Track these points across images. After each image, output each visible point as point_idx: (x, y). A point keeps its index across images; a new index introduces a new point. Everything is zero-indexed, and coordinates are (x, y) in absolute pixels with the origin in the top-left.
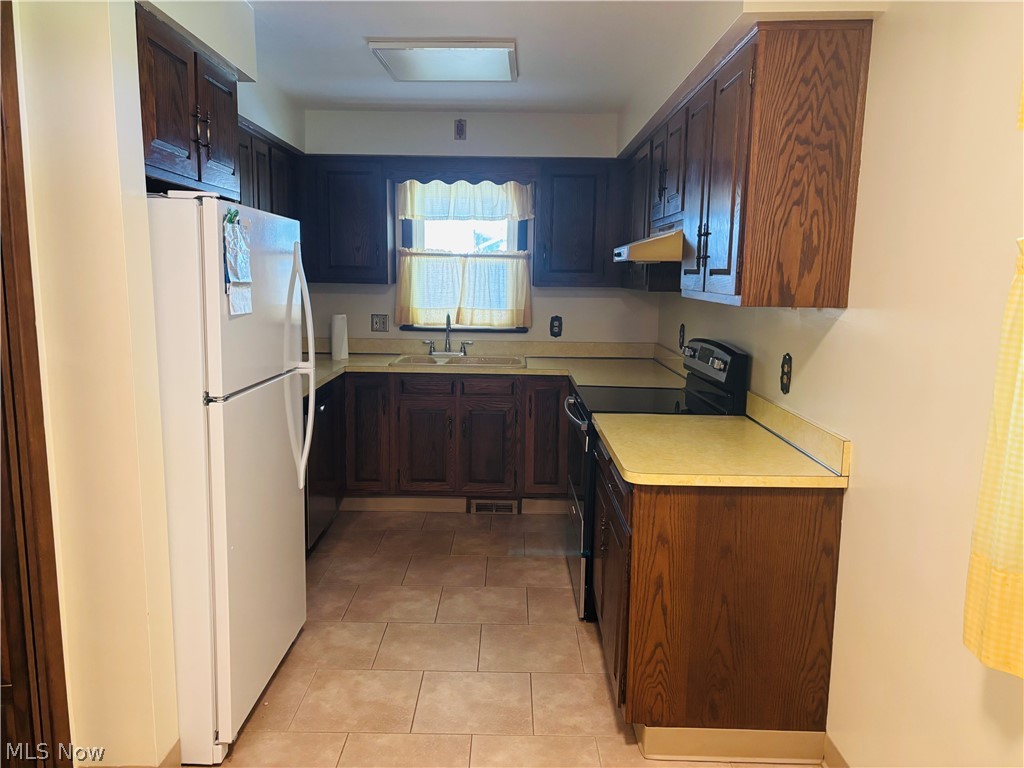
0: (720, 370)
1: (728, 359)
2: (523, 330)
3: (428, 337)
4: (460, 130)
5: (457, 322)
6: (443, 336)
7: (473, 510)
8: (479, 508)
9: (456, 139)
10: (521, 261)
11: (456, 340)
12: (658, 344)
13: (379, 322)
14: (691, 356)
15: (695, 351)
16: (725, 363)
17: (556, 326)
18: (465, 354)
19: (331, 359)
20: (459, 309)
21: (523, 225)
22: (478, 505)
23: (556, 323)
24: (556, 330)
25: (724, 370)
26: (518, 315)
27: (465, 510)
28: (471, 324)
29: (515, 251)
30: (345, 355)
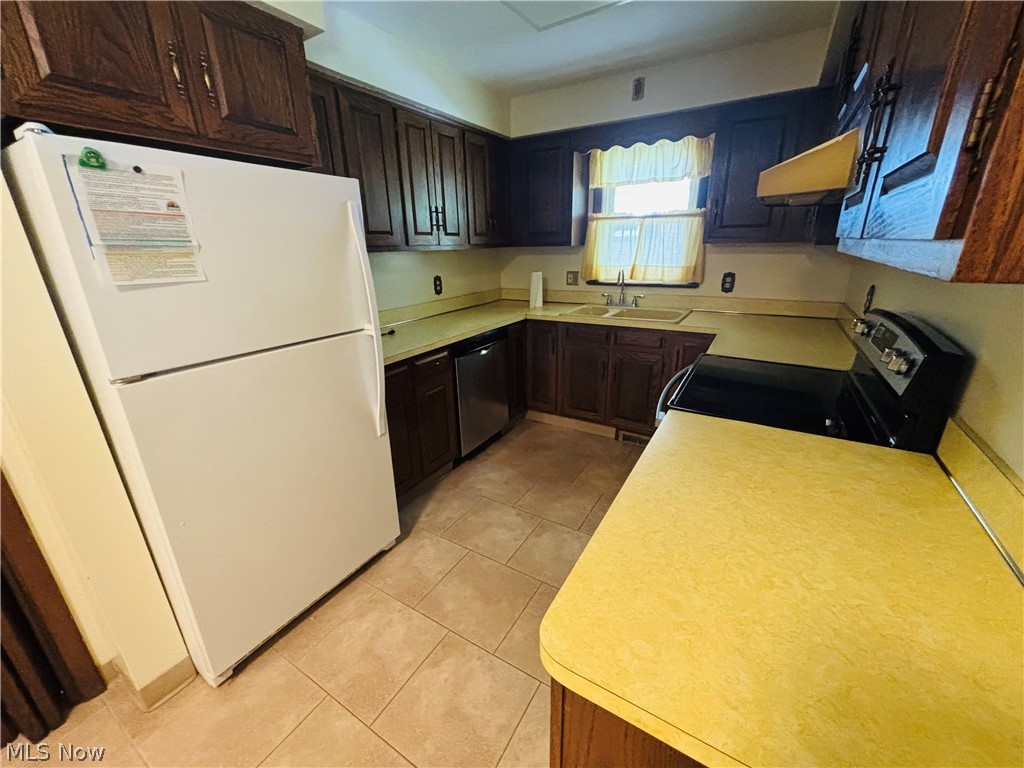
0: (899, 373)
1: (919, 356)
2: (694, 285)
3: (607, 290)
4: (639, 89)
5: (631, 278)
6: (619, 290)
7: (621, 438)
8: (625, 438)
9: (633, 99)
10: (697, 218)
11: (631, 294)
12: (843, 304)
13: (573, 278)
14: (863, 334)
15: (870, 326)
16: (911, 363)
17: (728, 282)
18: (636, 306)
19: (528, 306)
20: (634, 266)
21: (704, 183)
22: (624, 435)
23: (729, 280)
24: (727, 286)
25: (906, 374)
26: (687, 272)
27: (614, 436)
28: (644, 280)
29: (695, 209)
30: (539, 303)
